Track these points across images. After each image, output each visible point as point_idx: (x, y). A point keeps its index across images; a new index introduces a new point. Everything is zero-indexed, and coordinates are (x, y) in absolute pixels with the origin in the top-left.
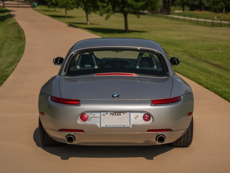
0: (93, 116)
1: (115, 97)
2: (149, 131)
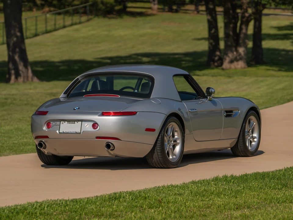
0: (55, 124)
1: (76, 109)
2: (97, 138)
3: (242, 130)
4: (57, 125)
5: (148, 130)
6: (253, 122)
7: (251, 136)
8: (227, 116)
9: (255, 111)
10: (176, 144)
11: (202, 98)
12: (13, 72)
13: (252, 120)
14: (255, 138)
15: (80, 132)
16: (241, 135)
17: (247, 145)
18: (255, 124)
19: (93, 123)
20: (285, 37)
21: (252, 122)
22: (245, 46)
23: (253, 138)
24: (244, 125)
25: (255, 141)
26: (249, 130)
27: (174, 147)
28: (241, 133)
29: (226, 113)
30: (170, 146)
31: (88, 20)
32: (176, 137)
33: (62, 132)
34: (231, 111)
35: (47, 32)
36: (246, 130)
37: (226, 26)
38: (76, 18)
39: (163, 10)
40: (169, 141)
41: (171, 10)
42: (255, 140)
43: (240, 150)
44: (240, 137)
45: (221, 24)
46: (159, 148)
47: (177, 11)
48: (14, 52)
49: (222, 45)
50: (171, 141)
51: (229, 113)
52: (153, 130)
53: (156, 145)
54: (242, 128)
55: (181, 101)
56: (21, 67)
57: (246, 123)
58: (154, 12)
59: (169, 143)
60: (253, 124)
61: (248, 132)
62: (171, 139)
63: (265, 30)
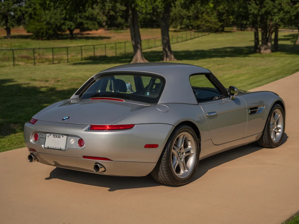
0: (41, 136)
1: (65, 119)
2: (84, 157)
3: (267, 124)
4: (43, 138)
5: (148, 146)
6: (278, 114)
7: (276, 127)
8: (252, 113)
9: (280, 104)
10: (189, 155)
11: (224, 97)
12: (165, 55)
13: (277, 112)
14: (280, 128)
15: (64, 149)
16: (266, 129)
17: (272, 137)
18: (279, 116)
19: (79, 139)
20: (288, 39)
21: (276, 114)
22: (271, 43)
23: (278, 129)
24: (269, 119)
25: (279, 132)
26: (273, 122)
27: (187, 159)
28: (266, 127)
29: (251, 110)
30: (181, 159)
31: (208, 34)
32: (189, 147)
33: (47, 147)
34: (256, 108)
35: (191, 39)
36: (271, 123)
37: (262, 34)
38: (203, 34)
39: (238, 30)
40: (180, 154)
41: (241, 30)
42: (280, 130)
43: (265, 143)
44: (265, 131)
45: (260, 34)
46: (164, 166)
47: (244, 30)
48: (165, 46)
49: (260, 43)
50: (183, 153)
51: (253, 110)
52: (155, 146)
53: (161, 163)
54: (267, 123)
55: (197, 104)
56: (169, 53)
57: (271, 118)
58: (235, 31)
59: (180, 156)
60: (278, 116)
61: (273, 124)
62: (183, 150)
63: (279, 37)
